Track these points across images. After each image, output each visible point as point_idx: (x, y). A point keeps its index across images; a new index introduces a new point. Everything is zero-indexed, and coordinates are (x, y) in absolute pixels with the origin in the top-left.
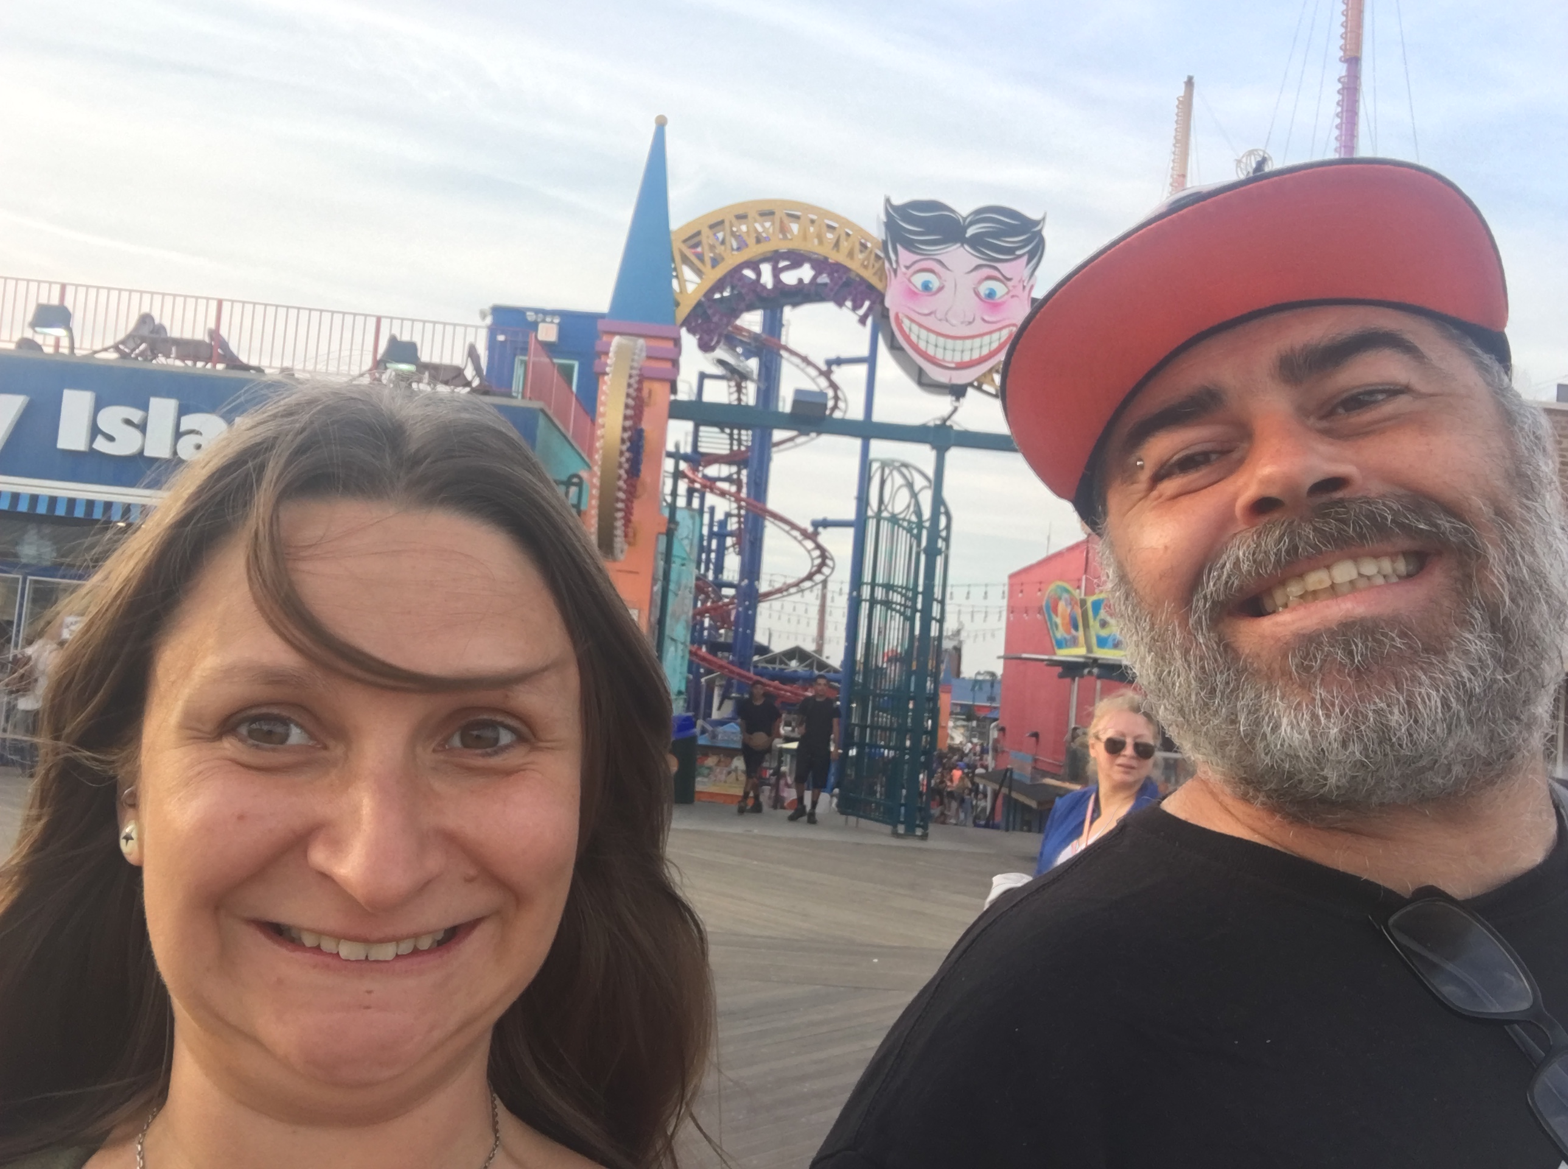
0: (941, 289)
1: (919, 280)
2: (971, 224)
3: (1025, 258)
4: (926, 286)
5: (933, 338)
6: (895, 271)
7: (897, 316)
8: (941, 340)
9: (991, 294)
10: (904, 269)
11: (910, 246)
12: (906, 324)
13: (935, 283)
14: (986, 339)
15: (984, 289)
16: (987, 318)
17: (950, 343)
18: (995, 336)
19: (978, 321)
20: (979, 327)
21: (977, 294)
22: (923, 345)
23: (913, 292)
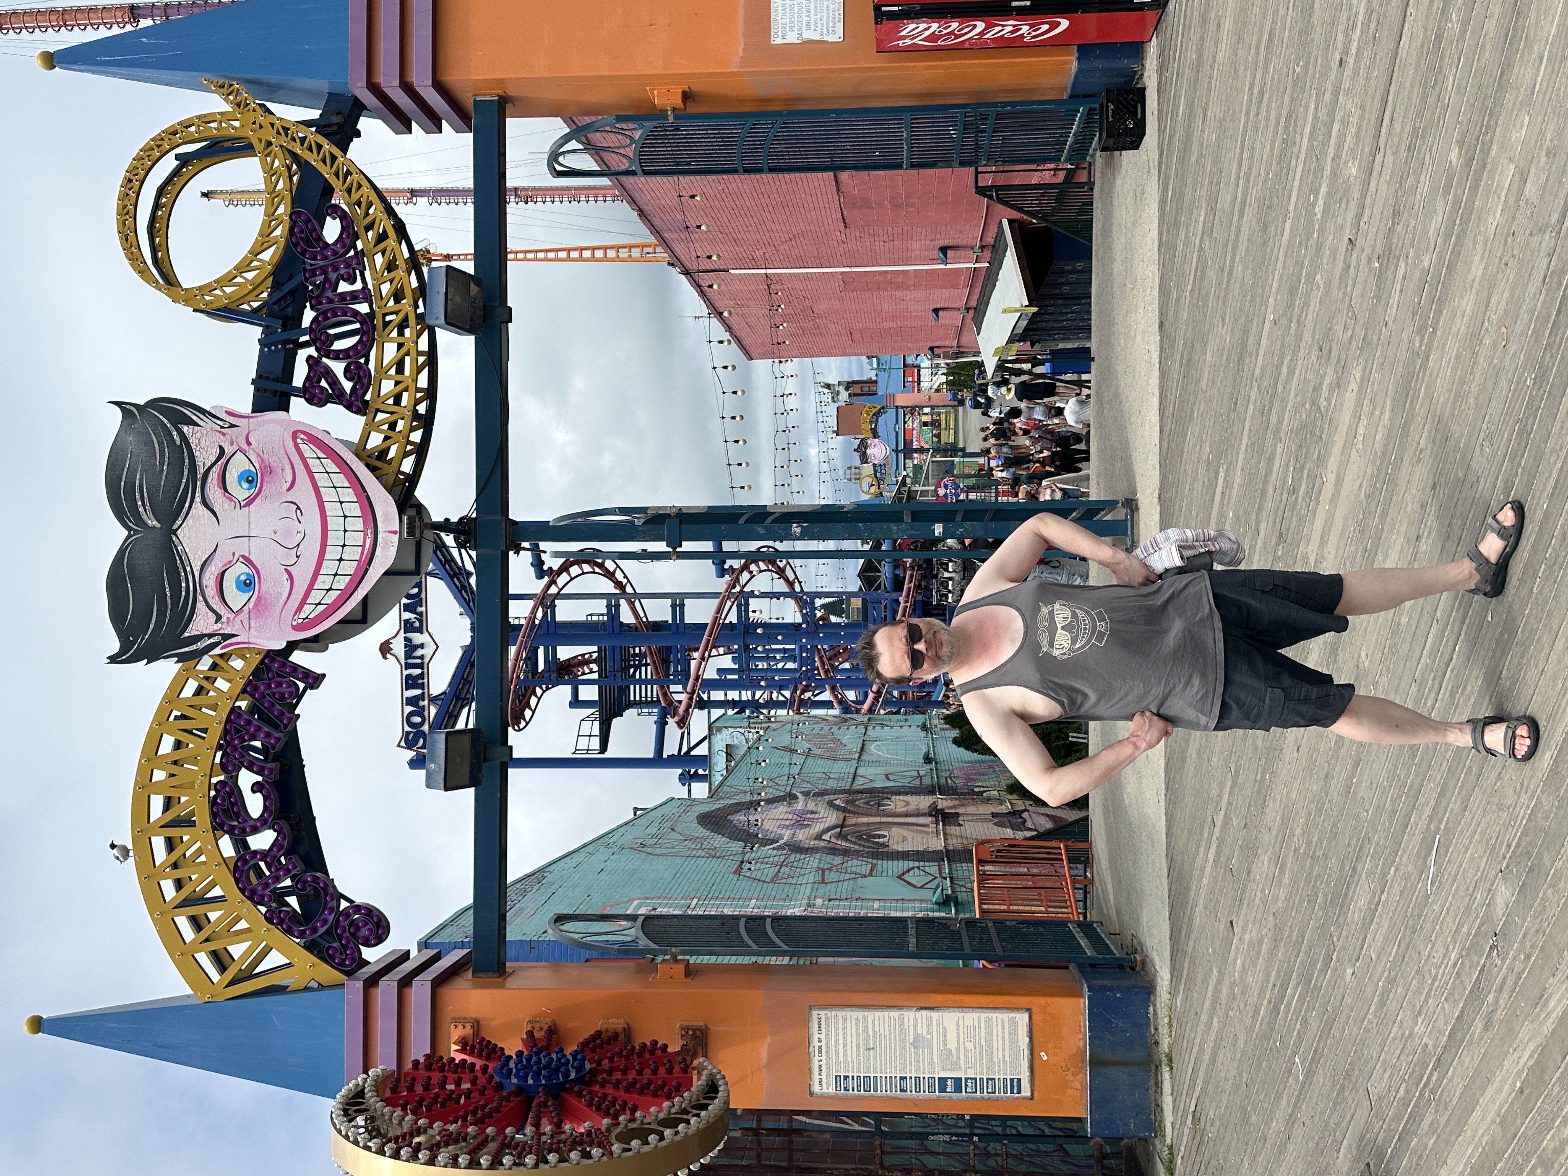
0: (248, 561)
1: (236, 598)
2: (140, 522)
3: (185, 429)
4: (247, 585)
5: (328, 567)
7: (297, 628)
8: (332, 553)
9: (249, 479)
10: (222, 623)
11: (184, 616)
13: (240, 570)
14: (322, 480)
15: (241, 492)
17: (334, 538)
18: (314, 465)
19: (290, 496)
20: (304, 494)
22: (342, 583)
23: (256, 604)
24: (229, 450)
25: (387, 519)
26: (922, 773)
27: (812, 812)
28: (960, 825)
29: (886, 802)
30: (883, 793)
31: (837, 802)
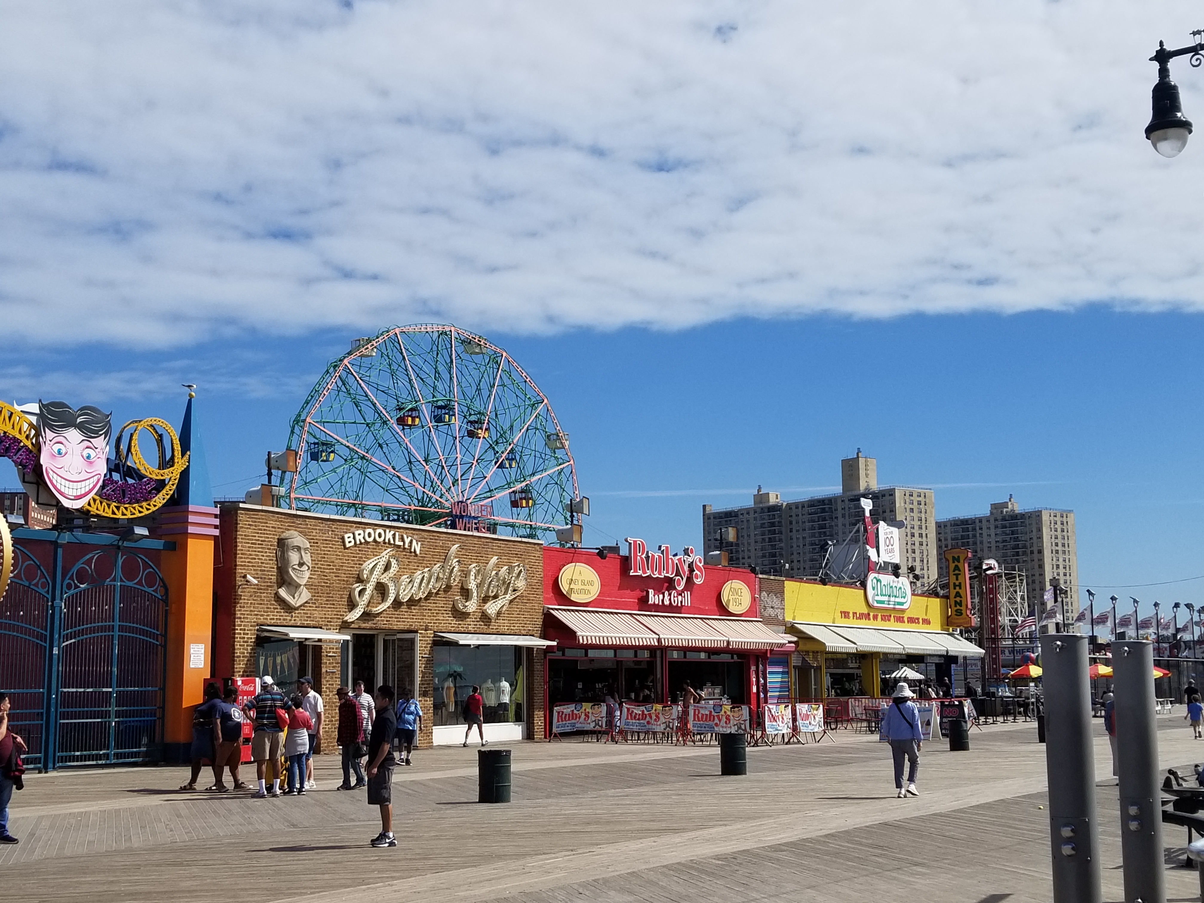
0: (66, 453)
1: (56, 447)
2: (79, 416)
3: (103, 436)
4: (59, 452)
5: (64, 482)
6: (45, 442)
7: (46, 469)
9: (89, 457)
10: (49, 442)
11: (52, 428)
12: (51, 472)
13: (63, 451)
15: (85, 454)
16: (88, 471)
17: (71, 485)
18: (92, 480)
19: (83, 471)
20: (85, 476)
21: (82, 456)
22: (59, 486)
23: (53, 455)
24: (97, 450)
25: (76, 504)
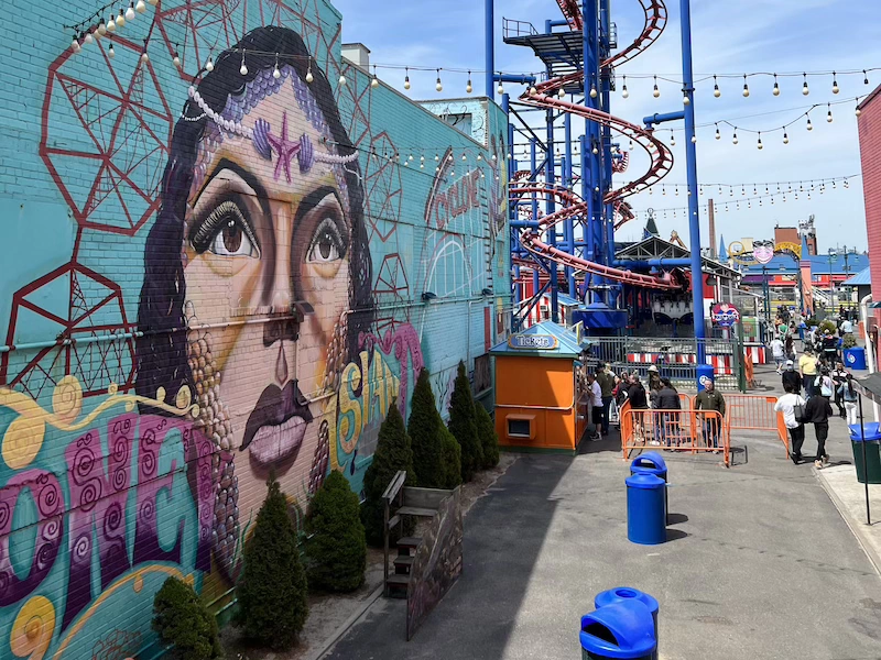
26: (403, 293)
27: (304, 168)
28: (267, 343)
29: (333, 253)
30: (356, 249)
31: (331, 198)
